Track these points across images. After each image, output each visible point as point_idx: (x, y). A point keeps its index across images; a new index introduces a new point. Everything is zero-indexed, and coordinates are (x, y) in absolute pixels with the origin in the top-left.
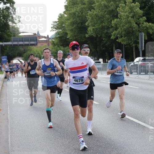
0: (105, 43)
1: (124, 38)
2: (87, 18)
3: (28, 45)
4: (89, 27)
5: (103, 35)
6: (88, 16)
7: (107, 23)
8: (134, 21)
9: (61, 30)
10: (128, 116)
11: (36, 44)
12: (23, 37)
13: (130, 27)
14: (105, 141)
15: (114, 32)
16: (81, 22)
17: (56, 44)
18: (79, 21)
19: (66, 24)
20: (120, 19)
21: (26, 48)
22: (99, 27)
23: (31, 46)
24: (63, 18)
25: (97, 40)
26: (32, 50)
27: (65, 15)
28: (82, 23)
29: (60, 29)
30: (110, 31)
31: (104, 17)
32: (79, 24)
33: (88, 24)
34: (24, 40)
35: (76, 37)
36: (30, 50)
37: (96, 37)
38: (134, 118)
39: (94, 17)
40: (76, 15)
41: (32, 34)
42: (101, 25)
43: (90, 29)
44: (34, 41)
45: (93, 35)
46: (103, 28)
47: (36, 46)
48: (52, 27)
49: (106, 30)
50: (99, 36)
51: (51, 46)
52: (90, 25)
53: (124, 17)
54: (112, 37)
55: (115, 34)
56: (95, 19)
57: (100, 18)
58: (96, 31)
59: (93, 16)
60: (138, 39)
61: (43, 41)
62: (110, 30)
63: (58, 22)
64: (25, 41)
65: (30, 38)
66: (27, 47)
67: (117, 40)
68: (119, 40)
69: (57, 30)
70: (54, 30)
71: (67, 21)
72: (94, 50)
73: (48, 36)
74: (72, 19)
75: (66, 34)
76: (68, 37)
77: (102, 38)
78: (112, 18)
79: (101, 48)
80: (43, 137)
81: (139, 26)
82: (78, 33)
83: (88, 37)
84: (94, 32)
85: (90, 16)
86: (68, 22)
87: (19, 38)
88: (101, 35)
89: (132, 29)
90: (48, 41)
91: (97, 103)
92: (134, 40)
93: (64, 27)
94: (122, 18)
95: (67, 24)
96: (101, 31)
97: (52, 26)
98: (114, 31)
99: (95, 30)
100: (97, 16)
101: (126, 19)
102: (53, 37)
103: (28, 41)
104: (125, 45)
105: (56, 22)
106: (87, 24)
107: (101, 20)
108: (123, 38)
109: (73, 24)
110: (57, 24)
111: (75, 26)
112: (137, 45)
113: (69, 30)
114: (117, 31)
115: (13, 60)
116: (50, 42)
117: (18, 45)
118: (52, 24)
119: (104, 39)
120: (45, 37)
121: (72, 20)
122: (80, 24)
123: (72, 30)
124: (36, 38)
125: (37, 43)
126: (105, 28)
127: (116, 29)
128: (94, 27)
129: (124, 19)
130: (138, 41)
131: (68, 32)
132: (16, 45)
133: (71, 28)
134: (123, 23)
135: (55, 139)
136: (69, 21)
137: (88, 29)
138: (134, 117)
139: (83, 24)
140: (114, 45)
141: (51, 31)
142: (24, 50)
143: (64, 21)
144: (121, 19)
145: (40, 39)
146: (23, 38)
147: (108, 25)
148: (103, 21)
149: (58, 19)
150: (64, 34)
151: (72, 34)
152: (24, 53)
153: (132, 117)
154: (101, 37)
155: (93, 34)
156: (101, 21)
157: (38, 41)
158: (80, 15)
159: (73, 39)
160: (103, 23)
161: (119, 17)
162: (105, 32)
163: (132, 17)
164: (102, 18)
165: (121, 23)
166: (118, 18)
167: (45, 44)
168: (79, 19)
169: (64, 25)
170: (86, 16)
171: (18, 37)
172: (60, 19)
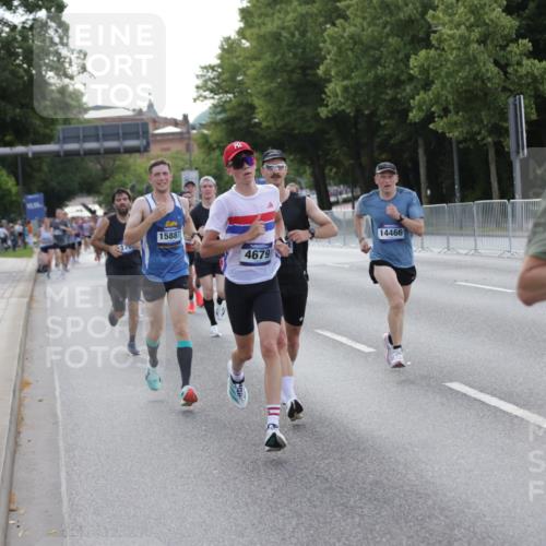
0: (390, 137)
1: (455, 118)
2: (321, 50)
3: (116, 151)
4: (329, 81)
5: (382, 109)
6: (324, 42)
7: (392, 66)
8: (490, 56)
9: (231, 96)
10: (481, 391)
11: (146, 149)
12: (98, 124)
13: (476, 78)
14: (401, 482)
15: (417, 98)
16: (302, 63)
17: (215, 146)
18: (293, 62)
19: (249, 72)
20: (437, 49)
21: (111, 163)
22: (367, 80)
23: (127, 156)
24: (237, 54)
25: (361, 126)
26: (132, 168)
27: (244, 41)
28: (304, 69)
29: (227, 92)
30: (404, 94)
31: (381, 45)
32: (293, 71)
33: (327, 72)
34: (101, 133)
35: (287, 120)
36: (126, 169)
37: (356, 117)
38: (501, 398)
39: (347, 46)
40: (283, 39)
41: (130, 113)
42: (371, 75)
43: (335, 87)
44: (138, 138)
45: (343, 111)
46: (379, 83)
47: (145, 154)
48: (198, 87)
49: (389, 92)
50: (367, 112)
51: (197, 153)
52: (333, 73)
53: (452, 42)
54: (414, 116)
55: (424, 102)
56: (349, 53)
57: (367, 50)
58: (356, 94)
59: (343, 41)
60: (506, 120)
61: (171, 137)
62: (405, 90)
63: (219, 66)
64: (107, 137)
65: (123, 126)
66: (114, 161)
67: (431, 126)
68: (439, 125)
69: (216, 97)
70: (205, 98)
71: (250, 65)
72: (352, 162)
73: (185, 117)
74: (268, 54)
75: (251, 108)
76: (256, 120)
77: (376, 120)
78: (408, 47)
79: (376, 154)
80: (182, 477)
81: (506, 73)
82: (290, 105)
83: (327, 118)
84: (347, 99)
85: (332, 44)
86: (254, 66)
87: (84, 128)
88: (373, 108)
89: (483, 82)
90: (186, 136)
91: (371, 350)
92: (493, 121)
93: (241, 83)
94: (446, 48)
95: (251, 72)
96: (373, 94)
97: (199, 82)
98: (418, 94)
99: (352, 91)
100: (355, 43)
101: (459, 49)
102: (204, 122)
103: (115, 136)
104: (459, 142)
105: (212, 68)
106: (321, 71)
107: (373, 56)
108: (453, 117)
109: (271, 72)
110: (215, 73)
111: (279, 80)
112: (502, 139)
113: (259, 93)
114: (430, 93)
115: (67, 206)
116: (195, 140)
117: (82, 153)
118: (197, 76)
119: (382, 123)
120: (175, 123)
121: (267, 58)
122: (299, 71)
123: (269, 95)
124: (145, 125)
125: (148, 144)
126: (387, 83)
127: (427, 85)
128: (346, 83)
129: (453, 49)
130: (505, 125)
131: (257, 102)
132: (76, 153)
133: (264, 85)
134: (449, 65)
135: (224, 483)
136: (259, 64)
137: (326, 90)
138: (503, 396)
139: (309, 72)
140: (421, 142)
141: (195, 100)
142: (104, 170)
143: (240, 64)
144: (443, 49)
145: (157, 129)
146: (96, 128)
147: (396, 73)
148: (380, 58)
149: (221, 57)
150: (242, 109)
151: (269, 107)
152: (106, 179)
153: (494, 395)
154: (373, 114)
155: (343, 107)
156: (371, 59)
157: (151, 139)
158: (295, 40)
159: (275, 124)
160: (379, 68)
161: (434, 42)
162: (387, 98)
163: (479, 42)
164: (375, 49)
165: (441, 65)
166: (433, 46)
167: (177, 147)
168: (295, 55)
169: (240, 78)
170: (317, 42)
171: (81, 126)
172: (227, 56)
